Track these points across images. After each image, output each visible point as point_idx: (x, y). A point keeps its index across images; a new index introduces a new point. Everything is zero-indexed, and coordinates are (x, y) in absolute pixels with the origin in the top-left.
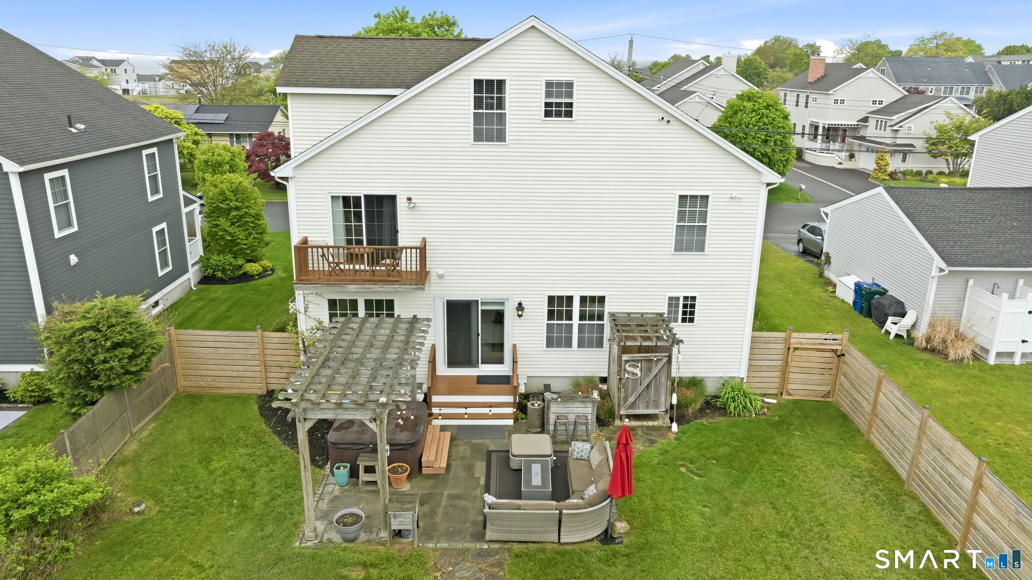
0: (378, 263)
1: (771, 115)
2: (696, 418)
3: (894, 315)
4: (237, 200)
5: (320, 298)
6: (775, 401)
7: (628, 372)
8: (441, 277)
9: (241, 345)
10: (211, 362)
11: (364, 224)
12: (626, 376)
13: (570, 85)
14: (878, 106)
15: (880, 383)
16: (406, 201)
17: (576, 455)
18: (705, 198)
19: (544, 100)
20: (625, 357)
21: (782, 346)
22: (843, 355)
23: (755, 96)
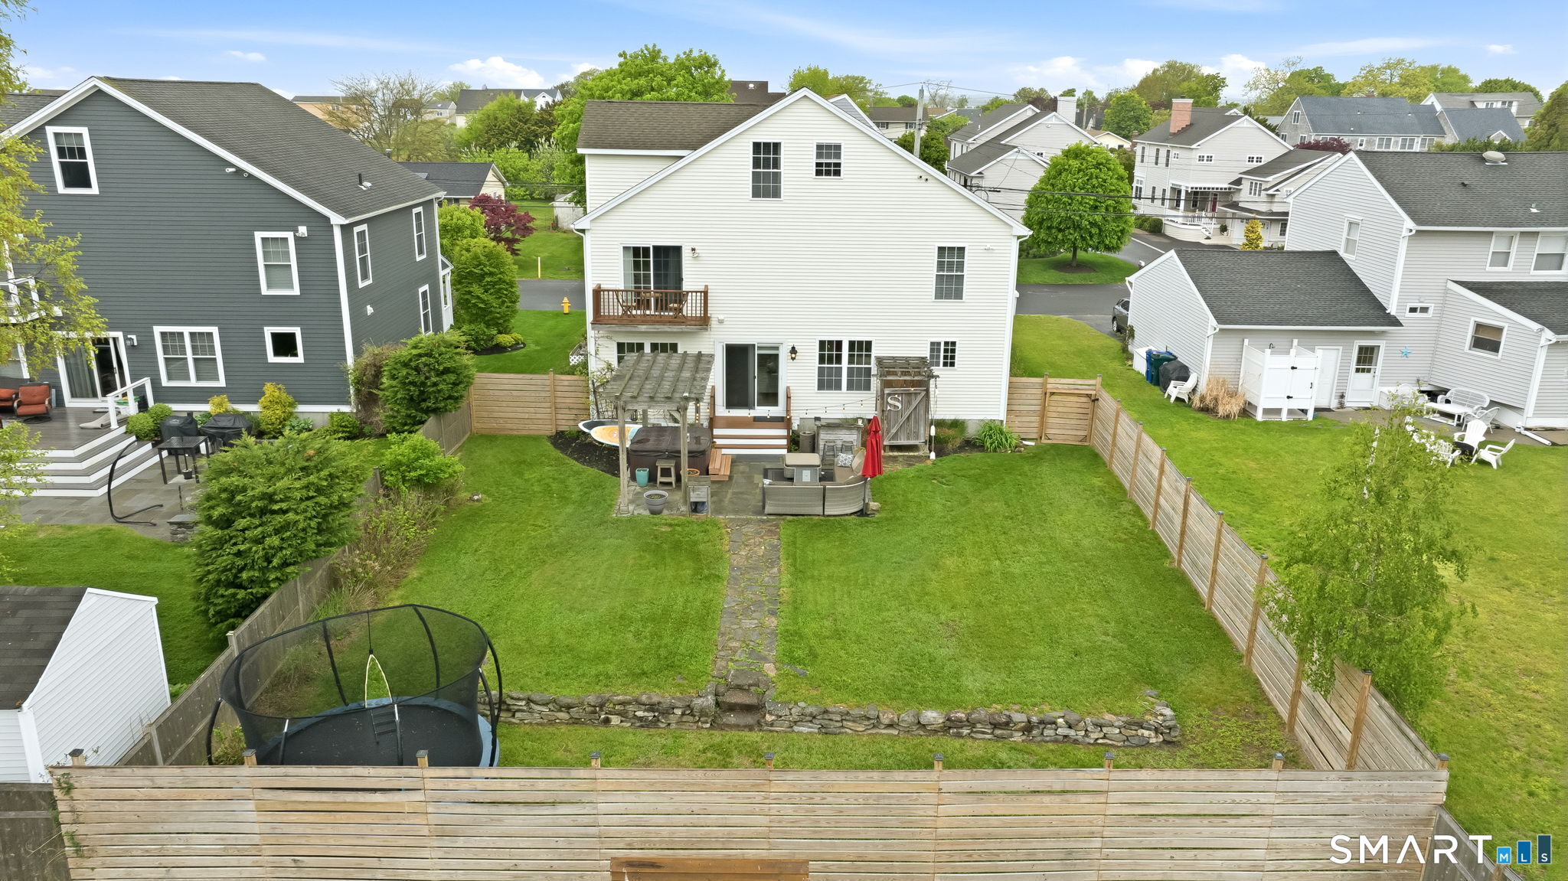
0: (666, 309)
1: (1102, 176)
2: (955, 452)
3: (1177, 379)
4: (491, 265)
5: (609, 342)
6: (1033, 444)
7: (891, 405)
8: (721, 322)
9: (533, 388)
10: (504, 404)
11: (652, 272)
12: (889, 408)
13: (838, 147)
14: (1255, 164)
15: (1117, 416)
16: (690, 251)
17: (840, 464)
18: (962, 250)
19: (814, 160)
20: (887, 391)
21: (1039, 391)
22: (1098, 400)
23: (1083, 152)
